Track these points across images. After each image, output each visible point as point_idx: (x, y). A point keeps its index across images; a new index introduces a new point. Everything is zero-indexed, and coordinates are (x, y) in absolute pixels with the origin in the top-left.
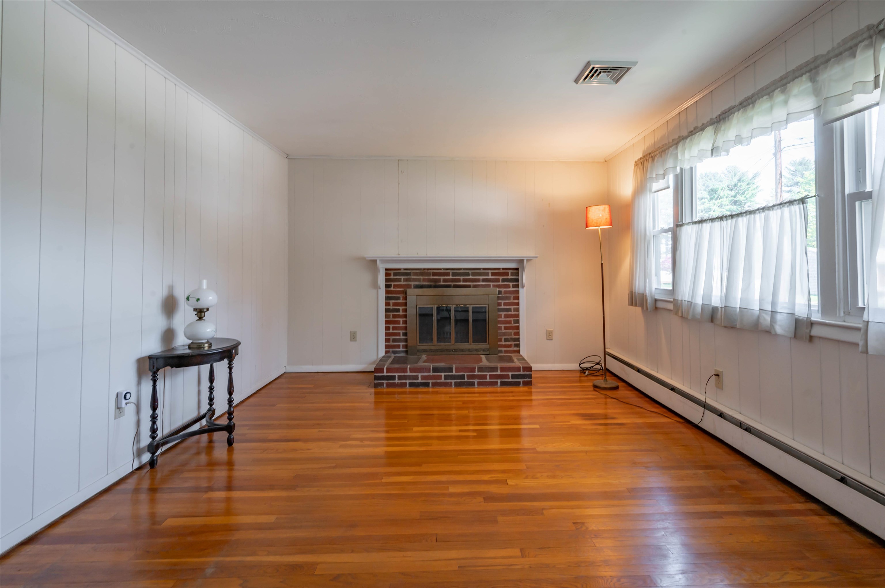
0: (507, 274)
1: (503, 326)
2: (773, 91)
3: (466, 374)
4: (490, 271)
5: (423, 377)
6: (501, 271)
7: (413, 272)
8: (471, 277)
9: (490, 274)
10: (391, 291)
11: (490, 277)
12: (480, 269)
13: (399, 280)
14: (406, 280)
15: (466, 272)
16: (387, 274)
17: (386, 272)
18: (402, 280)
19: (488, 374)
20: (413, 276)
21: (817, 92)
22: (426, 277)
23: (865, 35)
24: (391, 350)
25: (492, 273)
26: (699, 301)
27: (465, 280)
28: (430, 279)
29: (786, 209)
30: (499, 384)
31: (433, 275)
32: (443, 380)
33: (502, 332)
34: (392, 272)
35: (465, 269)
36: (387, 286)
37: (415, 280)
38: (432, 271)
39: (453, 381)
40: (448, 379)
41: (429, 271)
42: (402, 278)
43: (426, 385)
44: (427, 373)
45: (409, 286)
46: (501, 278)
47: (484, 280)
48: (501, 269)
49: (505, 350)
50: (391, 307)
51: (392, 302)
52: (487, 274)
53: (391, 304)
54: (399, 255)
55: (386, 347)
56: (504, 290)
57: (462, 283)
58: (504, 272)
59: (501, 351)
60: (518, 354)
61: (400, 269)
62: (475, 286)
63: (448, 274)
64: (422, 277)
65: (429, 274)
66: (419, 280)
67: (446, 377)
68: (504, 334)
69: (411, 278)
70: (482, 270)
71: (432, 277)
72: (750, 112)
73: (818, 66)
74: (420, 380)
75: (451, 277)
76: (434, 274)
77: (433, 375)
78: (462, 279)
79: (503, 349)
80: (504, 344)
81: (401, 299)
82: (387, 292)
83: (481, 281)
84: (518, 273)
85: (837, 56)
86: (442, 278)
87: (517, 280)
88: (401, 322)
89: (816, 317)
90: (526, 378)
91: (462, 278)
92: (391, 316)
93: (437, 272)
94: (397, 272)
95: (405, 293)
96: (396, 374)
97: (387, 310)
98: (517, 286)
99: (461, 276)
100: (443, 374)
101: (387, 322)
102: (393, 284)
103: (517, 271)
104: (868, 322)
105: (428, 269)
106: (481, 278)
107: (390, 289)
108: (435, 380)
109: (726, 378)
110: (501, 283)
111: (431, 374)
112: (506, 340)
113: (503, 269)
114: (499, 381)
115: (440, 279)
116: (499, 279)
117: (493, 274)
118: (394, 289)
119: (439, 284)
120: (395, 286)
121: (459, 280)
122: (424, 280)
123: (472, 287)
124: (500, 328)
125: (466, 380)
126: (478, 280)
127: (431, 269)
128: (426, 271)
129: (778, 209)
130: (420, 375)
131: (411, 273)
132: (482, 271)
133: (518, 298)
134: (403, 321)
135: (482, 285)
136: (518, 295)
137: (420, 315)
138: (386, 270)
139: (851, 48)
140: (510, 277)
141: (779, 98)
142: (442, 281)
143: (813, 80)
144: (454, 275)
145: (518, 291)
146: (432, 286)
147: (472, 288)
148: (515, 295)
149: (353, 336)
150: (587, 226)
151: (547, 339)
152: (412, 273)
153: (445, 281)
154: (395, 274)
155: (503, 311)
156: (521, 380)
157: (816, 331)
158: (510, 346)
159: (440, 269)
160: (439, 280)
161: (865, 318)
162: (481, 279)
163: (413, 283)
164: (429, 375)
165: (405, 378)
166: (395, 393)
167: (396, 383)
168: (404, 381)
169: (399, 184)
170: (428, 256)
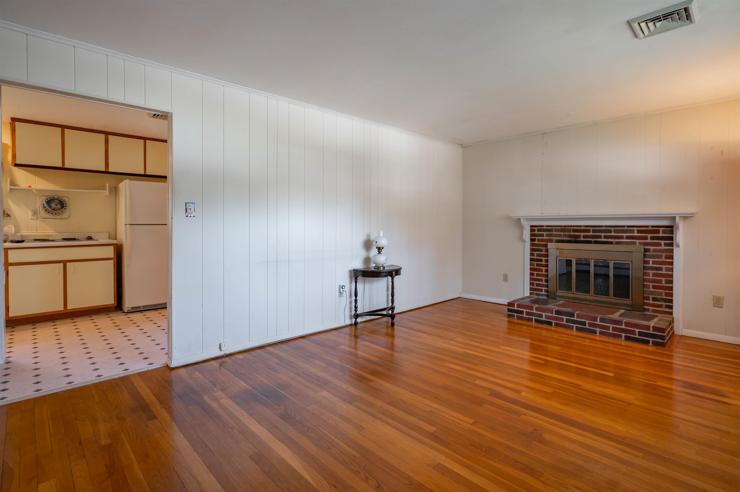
0: (658, 232)
1: (651, 284)
3: (587, 322)
4: (636, 229)
5: (547, 317)
6: (650, 228)
7: (554, 229)
8: (613, 234)
9: (636, 231)
10: (536, 244)
11: (636, 234)
12: (624, 226)
13: (542, 235)
14: (548, 235)
15: (608, 229)
16: (532, 230)
17: (531, 228)
18: (545, 235)
19: (611, 326)
20: (555, 232)
22: (567, 233)
24: (535, 292)
25: (637, 230)
27: (605, 237)
28: (570, 234)
30: (623, 337)
31: (573, 232)
32: (564, 323)
33: (649, 291)
34: (536, 228)
35: (606, 226)
36: (532, 240)
37: (556, 236)
38: (572, 228)
39: (575, 326)
40: (570, 323)
41: (569, 228)
42: (545, 233)
43: (550, 324)
44: (550, 314)
45: (551, 241)
46: (649, 236)
47: (628, 237)
48: (650, 227)
49: (653, 309)
50: (535, 257)
51: (536, 253)
52: (633, 232)
53: (535, 255)
54: (542, 214)
55: (531, 289)
56: (653, 248)
57: (603, 240)
58: (655, 229)
59: (648, 310)
60: (671, 316)
61: (543, 226)
62: (617, 243)
63: (588, 231)
64: (562, 233)
65: (569, 231)
66: (560, 236)
67: (568, 321)
68: (652, 293)
69: (553, 234)
70: (626, 227)
71: (572, 233)
74: (544, 319)
75: (591, 234)
76: (574, 231)
77: (555, 317)
78: (603, 236)
79: (651, 308)
80: (652, 303)
81: (544, 251)
82: (532, 245)
83: (625, 238)
84: (673, 231)
86: (582, 234)
87: (671, 238)
88: (544, 270)
90: (657, 339)
91: (603, 234)
92: (535, 265)
93: (577, 229)
94: (541, 228)
95: (546, 246)
96: (525, 310)
97: (531, 260)
98: (672, 245)
99: (602, 233)
100: (565, 318)
101: (531, 269)
102: (537, 238)
103: (671, 229)
105: (568, 226)
106: (625, 235)
107: (534, 242)
108: (557, 321)
110: (649, 241)
111: (554, 315)
112: (654, 299)
113: (652, 226)
114: (623, 335)
115: (580, 235)
116: (647, 237)
117: (639, 232)
118: (538, 243)
119: (579, 239)
120: (539, 240)
121: (600, 237)
122: (565, 236)
123: (614, 243)
124: (648, 287)
125: (587, 327)
126: (622, 237)
127: (571, 226)
128: (567, 228)
130: (544, 314)
131: (552, 229)
132: (626, 228)
133: (672, 257)
134: (545, 269)
135: (626, 242)
136: (672, 254)
138: (531, 226)
140: (661, 235)
142: (582, 237)
144: (594, 231)
145: (673, 250)
146: (572, 241)
147: (615, 244)
148: (667, 254)
149: (505, 278)
151: (714, 306)
152: (553, 229)
153: (585, 237)
154: (539, 230)
155: (652, 270)
156: (651, 340)
158: (660, 306)
159: (581, 226)
160: (579, 236)
162: (625, 236)
163: (554, 238)
164: (552, 316)
165: (532, 314)
166: (522, 325)
167: (524, 317)
168: (531, 317)
169: (543, 154)
170: (568, 214)
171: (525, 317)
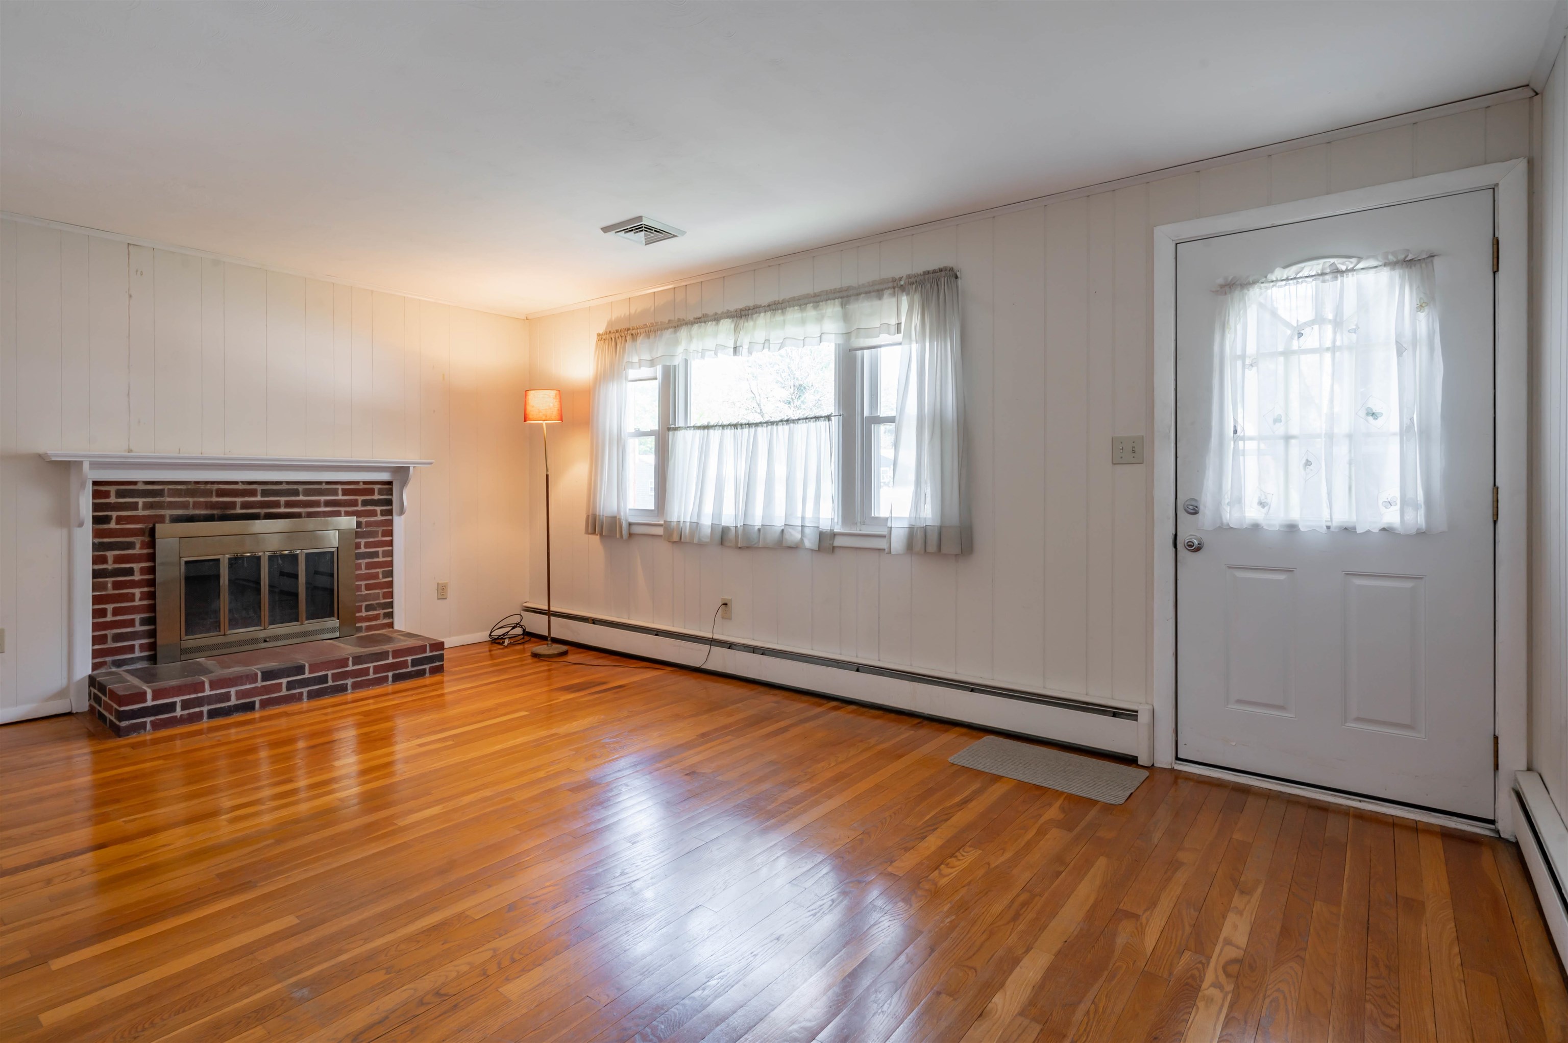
0: (371, 492)
1: (363, 583)
2: (806, 304)
3: (330, 673)
4: (340, 487)
5: (240, 695)
6: (361, 486)
7: (169, 489)
8: (301, 498)
9: (340, 492)
10: (111, 529)
11: (340, 497)
12: (320, 483)
13: (134, 506)
14: (148, 506)
15: (292, 488)
16: (96, 494)
17: (96, 488)
18: (140, 505)
19: (371, 665)
20: (169, 496)
21: (846, 318)
22: (202, 500)
23: (890, 285)
24: (108, 659)
25: (343, 489)
26: (707, 521)
27: (288, 504)
28: (211, 502)
29: (812, 424)
30: (390, 679)
31: (218, 495)
32: (284, 692)
33: (361, 595)
34: (113, 489)
35: (288, 483)
36: (96, 520)
37: (172, 505)
38: (216, 487)
39: (305, 690)
40: (295, 688)
41: (209, 487)
42: (141, 501)
43: (250, 707)
44: (249, 684)
45: (161, 519)
46: (360, 499)
47: (328, 504)
48: (361, 484)
49: (367, 626)
50: (110, 566)
51: (110, 554)
52: (335, 492)
53: (110, 560)
54: (130, 451)
55: (96, 654)
56: (365, 520)
57: (282, 510)
58: (366, 488)
59: (359, 629)
60: (391, 629)
61: (135, 483)
62: (310, 515)
63: (253, 493)
64: (191, 500)
65: (208, 493)
66: (185, 506)
67: (290, 686)
68: (366, 598)
69: (164, 502)
70: (324, 484)
71: (215, 499)
72: (779, 317)
73: (850, 296)
74: (233, 701)
75: (259, 498)
76: (221, 493)
77: (262, 686)
78: (283, 502)
79: (364, 625)
80: (366, 616)
81: (138, 546)
82: (97, 534)
83: (322, 504)
84: (391, 490)
85: (866, 293)
86: (239, 500)
87: (389, 502)
88: (138, 596)
89: (838, 529)
90: (435, 662)
91: (283, 499)
92: (110, 585)
93: (227, 489)
94: (127, 489)
95: (152, 532)
96: (178, 699)
97: (96, 574)
98: (390, 512)
99: (280, 497)
100: (284, 681)
101: (96, 600)
102: (114, 514)
103: (390, 486)
104: (891, 528)
105: (207, 483)
106: (323, 498)
107: (106, 526)
108: (267, 695)
109: (735, 607)
110: (360, 508)
111: (260, 684)
112: (368, 608)
113: (365, 483)
114: (390, 674)
115: (234, 503)
116: (356, 500)
117: (345, 492)
118: (118, 527)
119: (233, 512)
120: (119, 520)
121: (277, 504)
122: (196, 505)
123: (303, 516)
124: (359, 588)
125: (330, 683)
126: (317, 504)
127: (213, 483)
128: (202, 487)
129: (803, 422)
130: (233, 691)
131: (163, 490)
132: (324, 486)
133: (390, 533)
134: (141, 593)
135: (324, 512)
136: (390, 528)
137: (188, 579)
138: (95, 483)
139: (878, 291)
140: (376, 497)
141: (811, 313)
142: (238, 506)
143: (843, 305)
144: (265, 493)
145: (391, 521)
146: (216, 516)
147: (305, 518)
148: (385, 528)
150: (525, 421)
151: (438, 599)
152: (166, 491)
153: (245, 505)
154: (120, 494)
155: (364, 558)
156: (427, 667)
157: (838, 542)
158: (376, 617)
159: (236, 483)
160: (233, 505)
161: (889, 525)
162: (322, 501)
163: (168, 513)
164: (256, 688)
165: (200, 702)
166: (171, 738)
167: (176, 716)
168: (197, 710)
169: (130, 296)
170: (225, 456)
171: (178, 717)
